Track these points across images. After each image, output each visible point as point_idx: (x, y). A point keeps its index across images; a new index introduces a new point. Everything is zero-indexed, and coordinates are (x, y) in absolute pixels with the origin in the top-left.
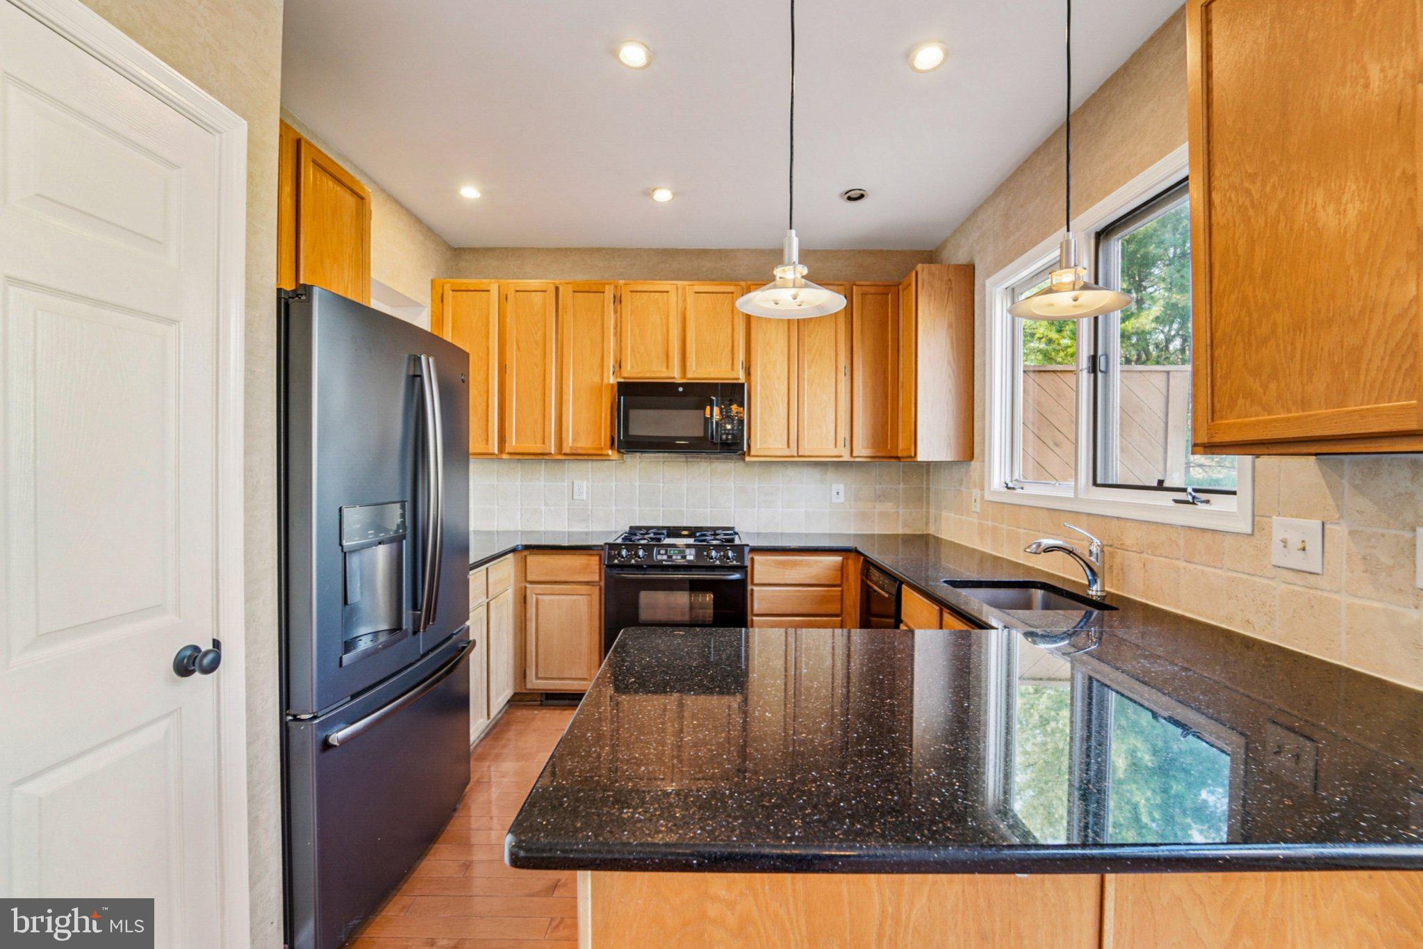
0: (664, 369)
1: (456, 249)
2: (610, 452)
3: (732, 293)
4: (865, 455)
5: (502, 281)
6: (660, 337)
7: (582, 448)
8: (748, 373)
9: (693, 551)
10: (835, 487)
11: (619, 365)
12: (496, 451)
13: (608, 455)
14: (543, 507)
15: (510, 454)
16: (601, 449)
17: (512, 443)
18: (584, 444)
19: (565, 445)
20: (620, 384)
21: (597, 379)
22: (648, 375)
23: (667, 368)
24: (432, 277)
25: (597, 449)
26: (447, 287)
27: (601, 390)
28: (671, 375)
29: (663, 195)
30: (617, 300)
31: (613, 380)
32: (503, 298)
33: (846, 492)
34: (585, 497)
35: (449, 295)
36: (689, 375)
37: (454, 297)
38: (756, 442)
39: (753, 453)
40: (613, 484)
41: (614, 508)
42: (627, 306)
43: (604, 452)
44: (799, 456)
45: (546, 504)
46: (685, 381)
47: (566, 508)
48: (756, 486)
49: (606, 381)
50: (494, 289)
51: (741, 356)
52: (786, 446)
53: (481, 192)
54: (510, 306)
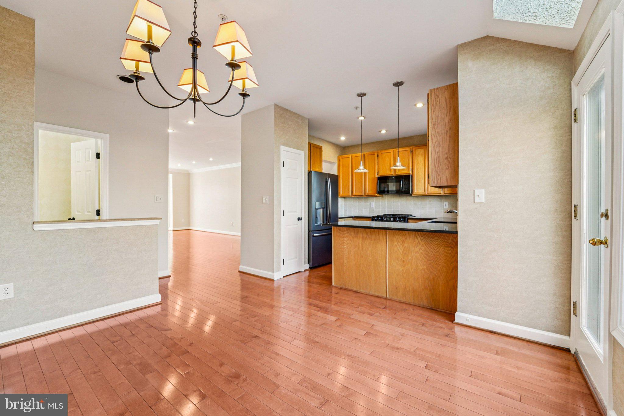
0: (390, 172)
1: (343, 147)
2: (377, 195)
3: (408, 150)
4: (448, 193)
5: (352, 155)
6: (389, 164)
7: (370, 194)
8: (413, 172)
9: (393, 218)
10: (445, 203)
11: (378, 172)
12: (351, 195)
13: (376, 195)
14: (363, 209)
15: (354, 196)
16: (374, 194)
17: (355, 193)
18: (371, 193)
19: (366, 193)
20: (378, 178)
21: (373, 176)
22: (386, 174)
23: (391, 172)
24: (338, 155)
25: (373, 194)
26: (341, 158)
27: (374, 179)
28: (392, 174)
29: (383, 132)
30: (378, 156)
31: (377, 176)
32: (352, 159)
33: (448, 205)
34: (373, 207)
35: (341, 159)
36: (396, 174)
37: (342, 160)
38: (415, 190)
39: (414, 193)
40: (380, 203)
41: (380, 210)
42: (380, 157)
43: (375, 195)
44: (427, 194)
45: (364, 208)
46: (395, 175)
47: (369, 209)
48: (420, 203)
49: (375, 177)
50: (350, 157)
51: (411, 167)
52: (424, 191)
53: (346, 138)
54: (354, 160)
